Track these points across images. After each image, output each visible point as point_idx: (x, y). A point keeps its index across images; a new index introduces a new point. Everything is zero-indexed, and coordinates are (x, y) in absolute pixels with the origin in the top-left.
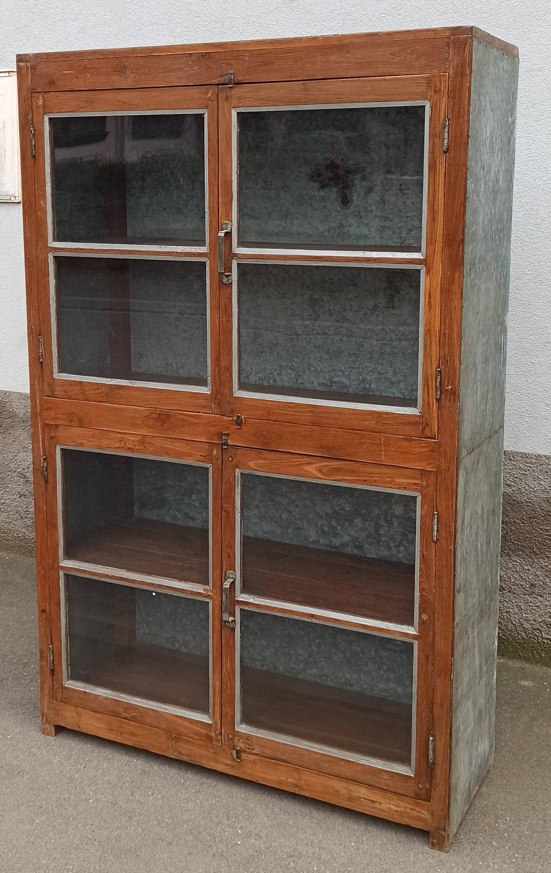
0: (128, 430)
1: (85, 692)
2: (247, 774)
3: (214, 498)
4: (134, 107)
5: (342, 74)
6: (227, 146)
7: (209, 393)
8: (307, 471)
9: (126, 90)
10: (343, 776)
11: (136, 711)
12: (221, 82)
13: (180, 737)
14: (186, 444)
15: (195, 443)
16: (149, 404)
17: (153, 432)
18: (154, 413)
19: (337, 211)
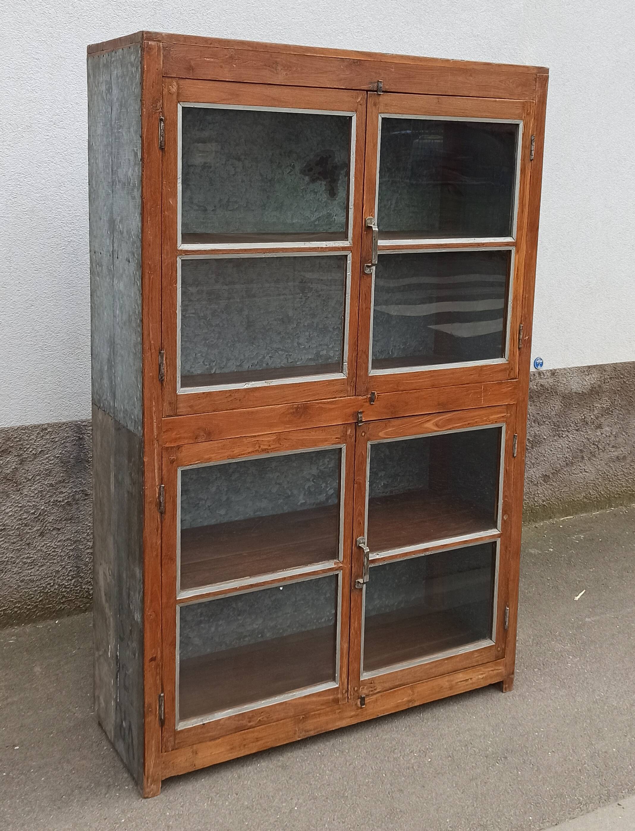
0: (262, 432)
1: (204, 724)
2: (369, 715)
3: (347, 475)
4: (283, 104)
5: (466, 93)
6: (374, 148)
7: (345, 377)
8: (426, 428)
9: (276, 86)
10: (446, 672)
11: (263, 714)
12: (370, 89)
13: (307, 716)
14: (322, 430)
15: (330, 427)
16: (287, 400)
17: (289, 428)
18: (291, 408)
19: (325, 202)
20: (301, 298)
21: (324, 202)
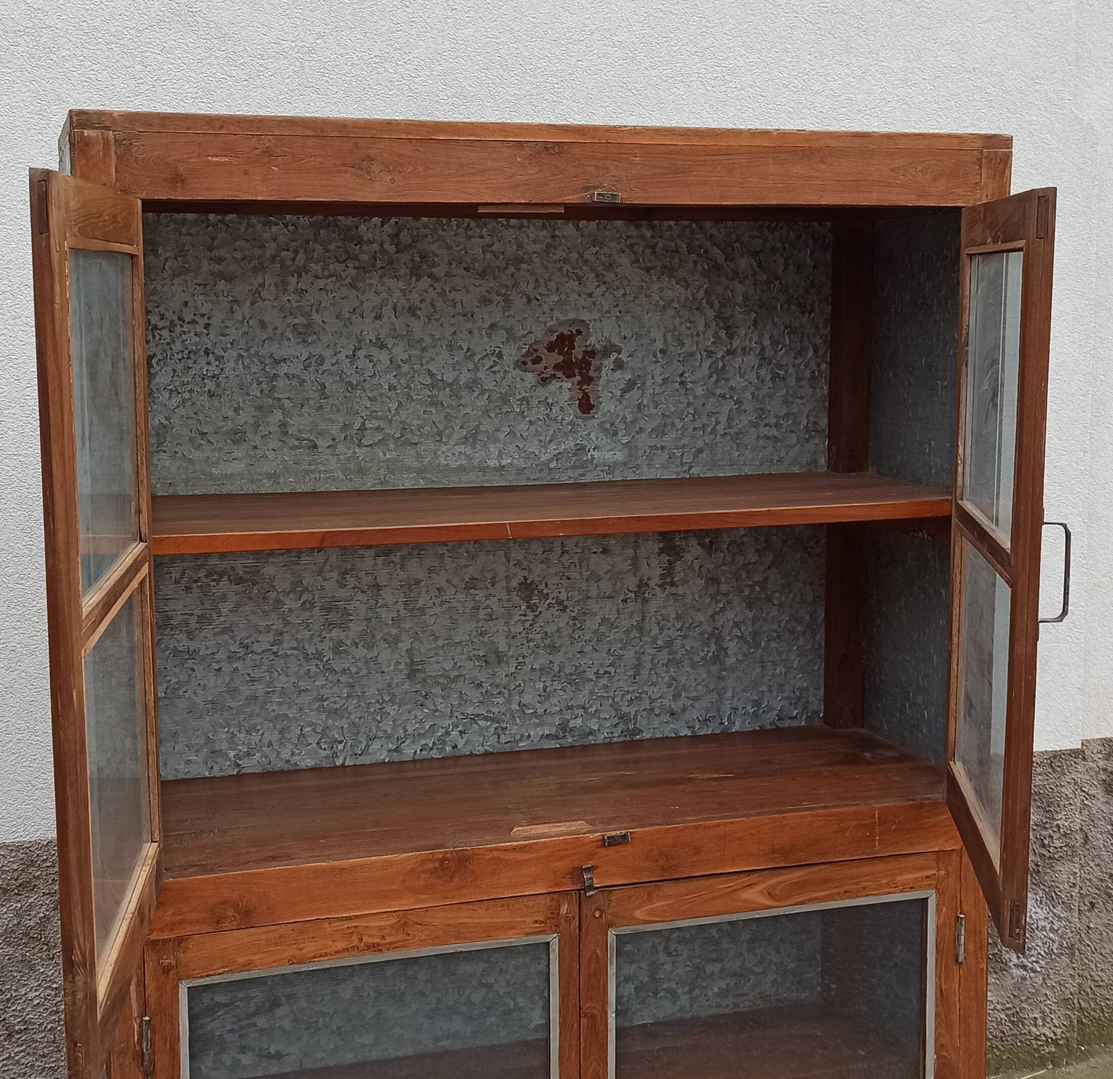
0: (366, 909)
3: (564, 998)
8: (745, 901)
14: (502, 906)
15: (522, 899)
17: (427, 900)
18: (431, 861)
19: (571, 423)
20: (525, 615)
21: (568, 424)
